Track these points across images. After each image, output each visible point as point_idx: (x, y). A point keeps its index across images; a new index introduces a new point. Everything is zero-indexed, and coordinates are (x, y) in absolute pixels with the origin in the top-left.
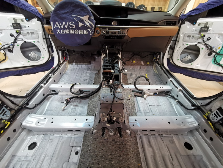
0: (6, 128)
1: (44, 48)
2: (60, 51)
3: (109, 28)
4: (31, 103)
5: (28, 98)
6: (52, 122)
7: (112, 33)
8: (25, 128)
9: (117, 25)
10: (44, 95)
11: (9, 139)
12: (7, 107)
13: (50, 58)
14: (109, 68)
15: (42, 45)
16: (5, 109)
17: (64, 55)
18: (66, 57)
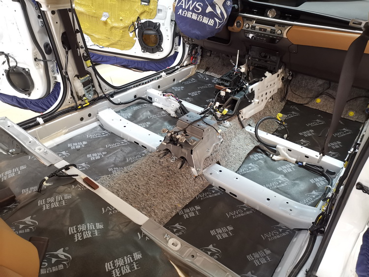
0: (84, 106)
1: (168, 36)
2: (188, 45)
3: (259, 22)
4: (116, 97)
5: (115, 90)
6: (125, 127)
7: (260, 29)
8: (99, 120)
9: (274, 18)
10: (135, 97)
11: (82, 119)
12: (93, 86)
13: (172, 54)
14: (226, 84)
15: (167, 30)
16: (91, 87)
17: (193, 53)
18: (193, 58)
